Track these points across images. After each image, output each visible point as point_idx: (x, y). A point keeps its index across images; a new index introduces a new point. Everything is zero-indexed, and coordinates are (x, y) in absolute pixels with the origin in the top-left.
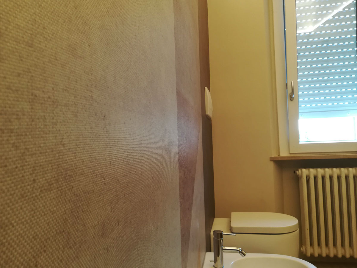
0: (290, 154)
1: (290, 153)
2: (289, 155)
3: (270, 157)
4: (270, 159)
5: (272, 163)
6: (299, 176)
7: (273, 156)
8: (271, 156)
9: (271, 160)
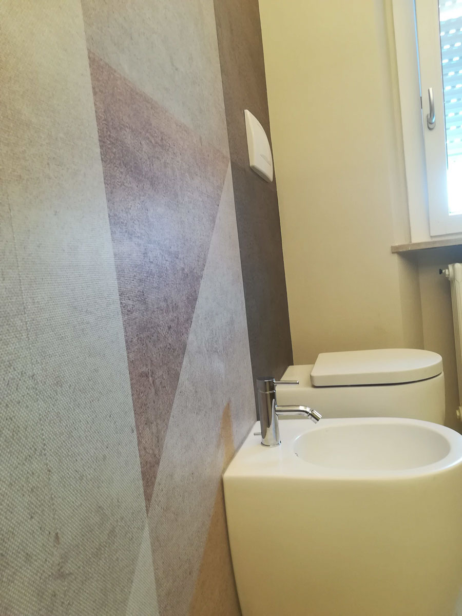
0: (431, 237)
1: (432, 235)
2: (429, 240)
3: (392, 247)
4: (392, 249)
5: (396, 257)
6: (449, 279)
7: (397, 245)
8: (393, 245)
9: (393, 253)
